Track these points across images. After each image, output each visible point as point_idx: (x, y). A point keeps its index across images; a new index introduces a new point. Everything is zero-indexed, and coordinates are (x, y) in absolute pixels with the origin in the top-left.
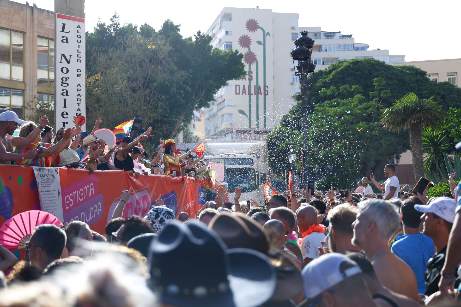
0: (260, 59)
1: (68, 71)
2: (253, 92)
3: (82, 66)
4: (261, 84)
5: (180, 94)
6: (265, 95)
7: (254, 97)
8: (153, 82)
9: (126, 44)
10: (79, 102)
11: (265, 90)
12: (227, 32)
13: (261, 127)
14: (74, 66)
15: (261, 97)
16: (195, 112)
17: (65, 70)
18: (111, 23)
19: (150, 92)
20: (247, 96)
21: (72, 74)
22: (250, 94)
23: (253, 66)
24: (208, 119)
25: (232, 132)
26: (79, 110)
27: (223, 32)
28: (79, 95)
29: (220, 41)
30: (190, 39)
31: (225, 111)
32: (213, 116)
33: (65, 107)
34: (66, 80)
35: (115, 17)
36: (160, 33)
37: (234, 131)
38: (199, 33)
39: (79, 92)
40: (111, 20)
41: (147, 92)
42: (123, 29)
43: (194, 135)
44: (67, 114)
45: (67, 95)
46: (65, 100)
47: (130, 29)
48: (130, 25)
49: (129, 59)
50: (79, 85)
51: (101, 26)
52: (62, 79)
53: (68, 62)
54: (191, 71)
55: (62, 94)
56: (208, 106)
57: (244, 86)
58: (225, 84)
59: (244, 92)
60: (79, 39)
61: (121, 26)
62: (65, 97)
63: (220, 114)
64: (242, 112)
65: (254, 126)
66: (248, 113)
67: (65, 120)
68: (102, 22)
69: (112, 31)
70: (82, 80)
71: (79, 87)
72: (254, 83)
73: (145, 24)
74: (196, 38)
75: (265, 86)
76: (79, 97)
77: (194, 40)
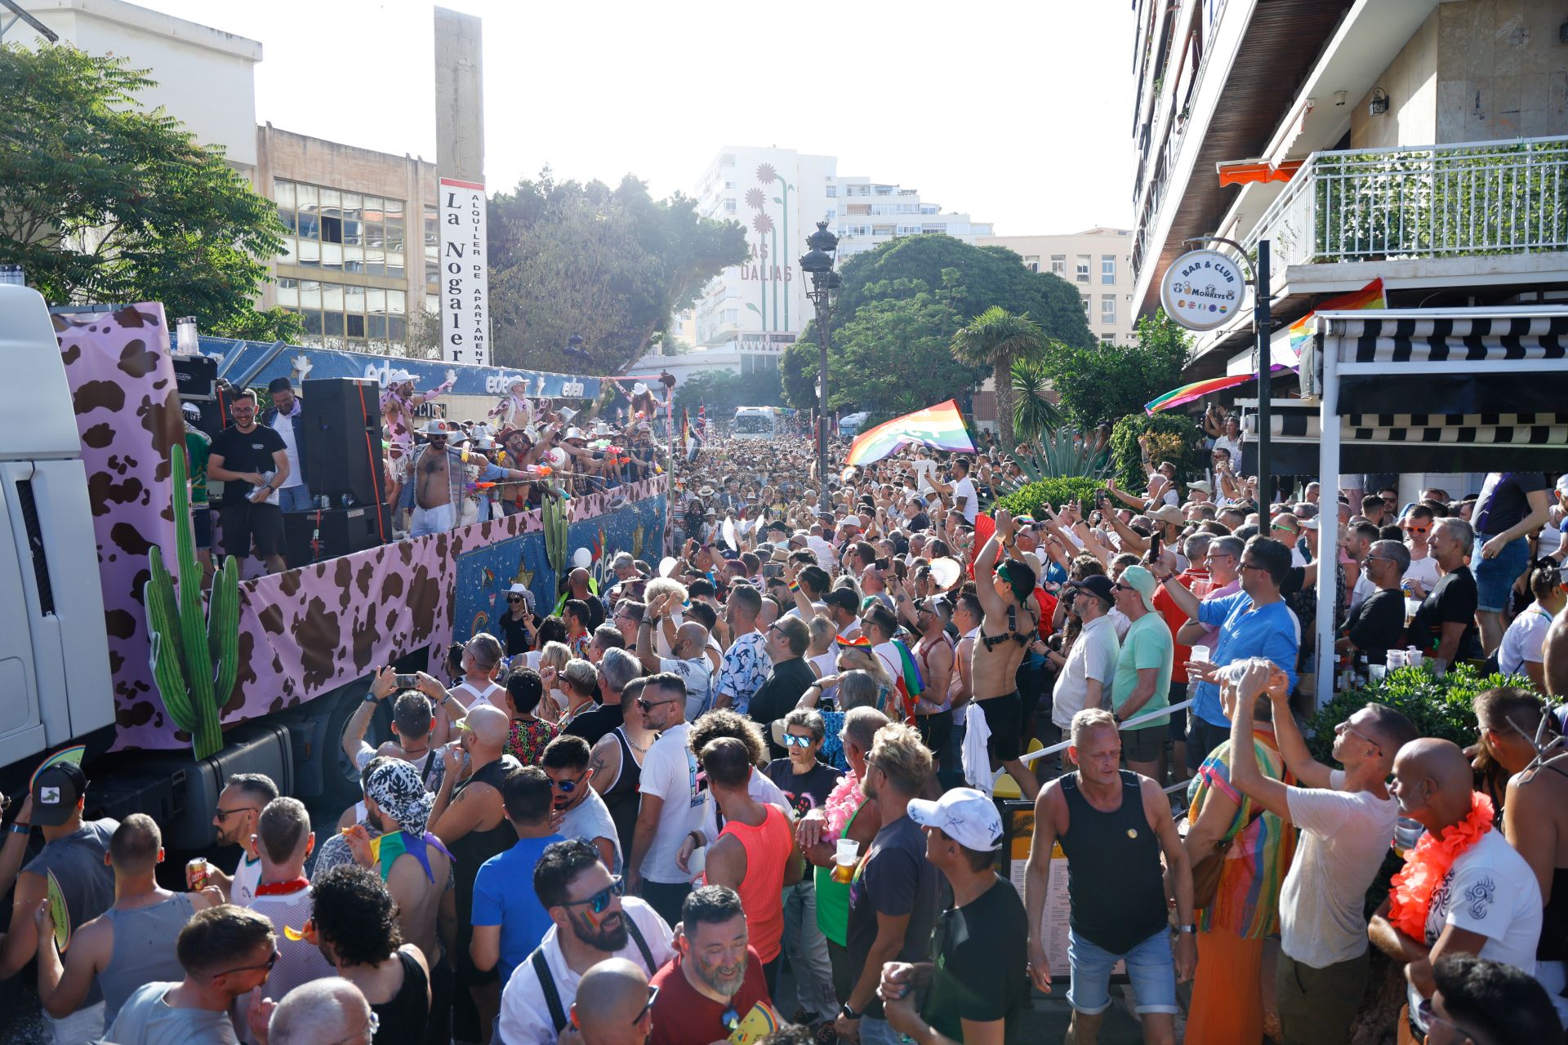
0: (778, 225)
1: (459, 269)
2: (768, 275)
3: (482, 260)
4: (780, 263)
5: (649, 292)
6: (786, 280)
7: (769, 284)
8: (606, 272)
9: (561, 213)
10: (478, 318)
11: (786, 273)
12: (728, 184)
13: (781, 330)
14: (468, 261)
15: (780, 284)
16: (673, 315)
17: (455, 268)
18: (541, 179)
19: (600, 290)
20: (760, 281)
21: (466, 274)
22: (764, 280)
23: (769, 237)
24: (701, 317)
25: (736, 338)
26: (478, 330)
27: (722, 184)
28: (478, 307)
29: (718, 197)
30: (664, 202)
31: (724, 305)
32: (710, 312)
33: (456, 326)
34: (458, 284)
35: (545, 169)
36: (618, 194)
37: (740, 338)
38: (677, 194)
39: (478, 302)
40: (541, 174)
41: (595, 289)
42: (558, 188)
43: (680, 341)
44: (460, 338)
45: (459, 307)
46: (456, 315)
47: (570, 189)
48: (570, 182)
49: (565, 238)
50: (477, 291)
51: (525, 184)
52: (451, 282)
53: (460, 255)
54: (665, 255)
55: (452, 306)
56: (693, 306)
57: (755, 267)
58: (718, 273)
59: (754, 276)
60: (476, 218)
61: (556, 184)
62: (456, 311)
63: (719, 308)
64: (751, 306)
65: (770, 327)
66: (760, 308)
67: (458, 348)
68: (527, 178)
69: (543, 192)
70: (483, 284)
71: (477, 295)
72: (769, 262)
73: (595, 180)
74: (673, 201)
75: (786, 267)
76: (478, 310)
77: (670, 204)
